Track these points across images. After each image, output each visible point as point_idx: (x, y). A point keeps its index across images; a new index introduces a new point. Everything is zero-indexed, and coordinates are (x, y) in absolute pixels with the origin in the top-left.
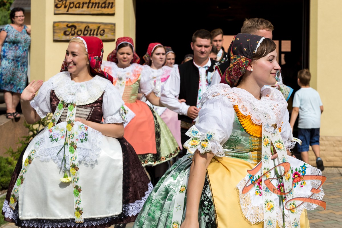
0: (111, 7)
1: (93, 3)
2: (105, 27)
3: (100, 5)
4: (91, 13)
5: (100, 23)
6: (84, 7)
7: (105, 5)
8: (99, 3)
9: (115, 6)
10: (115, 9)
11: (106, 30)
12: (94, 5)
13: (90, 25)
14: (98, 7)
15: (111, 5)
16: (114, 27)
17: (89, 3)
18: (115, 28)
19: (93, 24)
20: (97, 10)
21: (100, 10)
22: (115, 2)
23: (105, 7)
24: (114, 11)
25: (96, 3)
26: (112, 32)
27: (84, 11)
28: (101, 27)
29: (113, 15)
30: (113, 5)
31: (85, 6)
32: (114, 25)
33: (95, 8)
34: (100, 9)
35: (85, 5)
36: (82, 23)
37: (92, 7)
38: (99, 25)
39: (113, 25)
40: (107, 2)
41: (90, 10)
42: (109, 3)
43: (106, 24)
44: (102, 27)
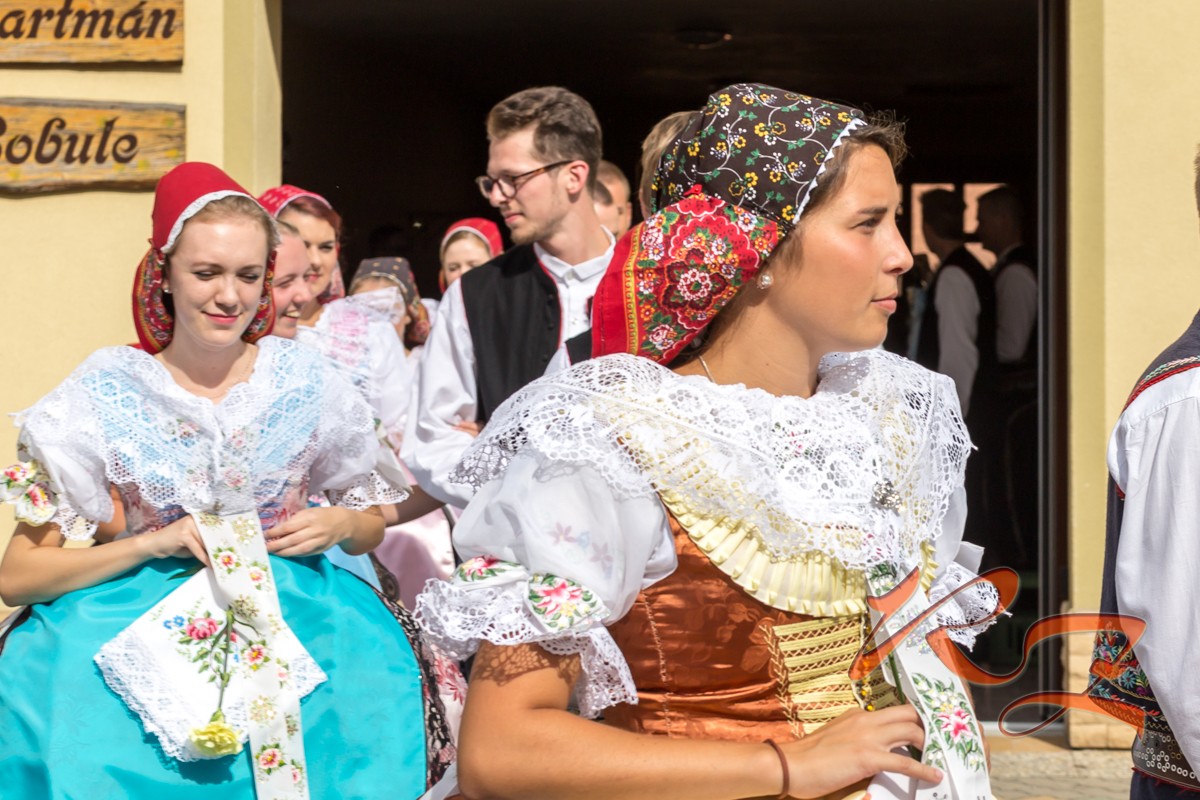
0: (167, 33)
1: (81, 15)
2: (139, 123)
3: (115, 22)
4: (74, 59)
5: (113, 106)
6: (40, 32)
7: (139, 22)
8: (109, 14)
9: (182, 25)
10: (183, 40)
11: (140, 137)
12: (89, 20)
13: (67, 114)
14: (105, 34)
15: (163, 21)
16: (178, 124)
17: (65, 12)
18: (184, 126)
19: (84, 111)
20: (101, 47)
21: (111, 47)
22: (182, 10)
23: (136, 33)
24: (181, 48)
25: (95, 15)
26: (171, 144)
27: (41, 51)
28: (117, 124)
29: (175, 66)
30: (175, 23)
31: (47, 26)
32: (182, 112)
33: (90, 34)
34: (113, 39)
35: (44, 22)
36: (32, 103)
37: (75, 34)
38: (109, 115)
39: (174, 115)
40: (147, 10)
41: (71, 45)
42: (157, 14)
43: (140, 109)
44: (124, 124)
